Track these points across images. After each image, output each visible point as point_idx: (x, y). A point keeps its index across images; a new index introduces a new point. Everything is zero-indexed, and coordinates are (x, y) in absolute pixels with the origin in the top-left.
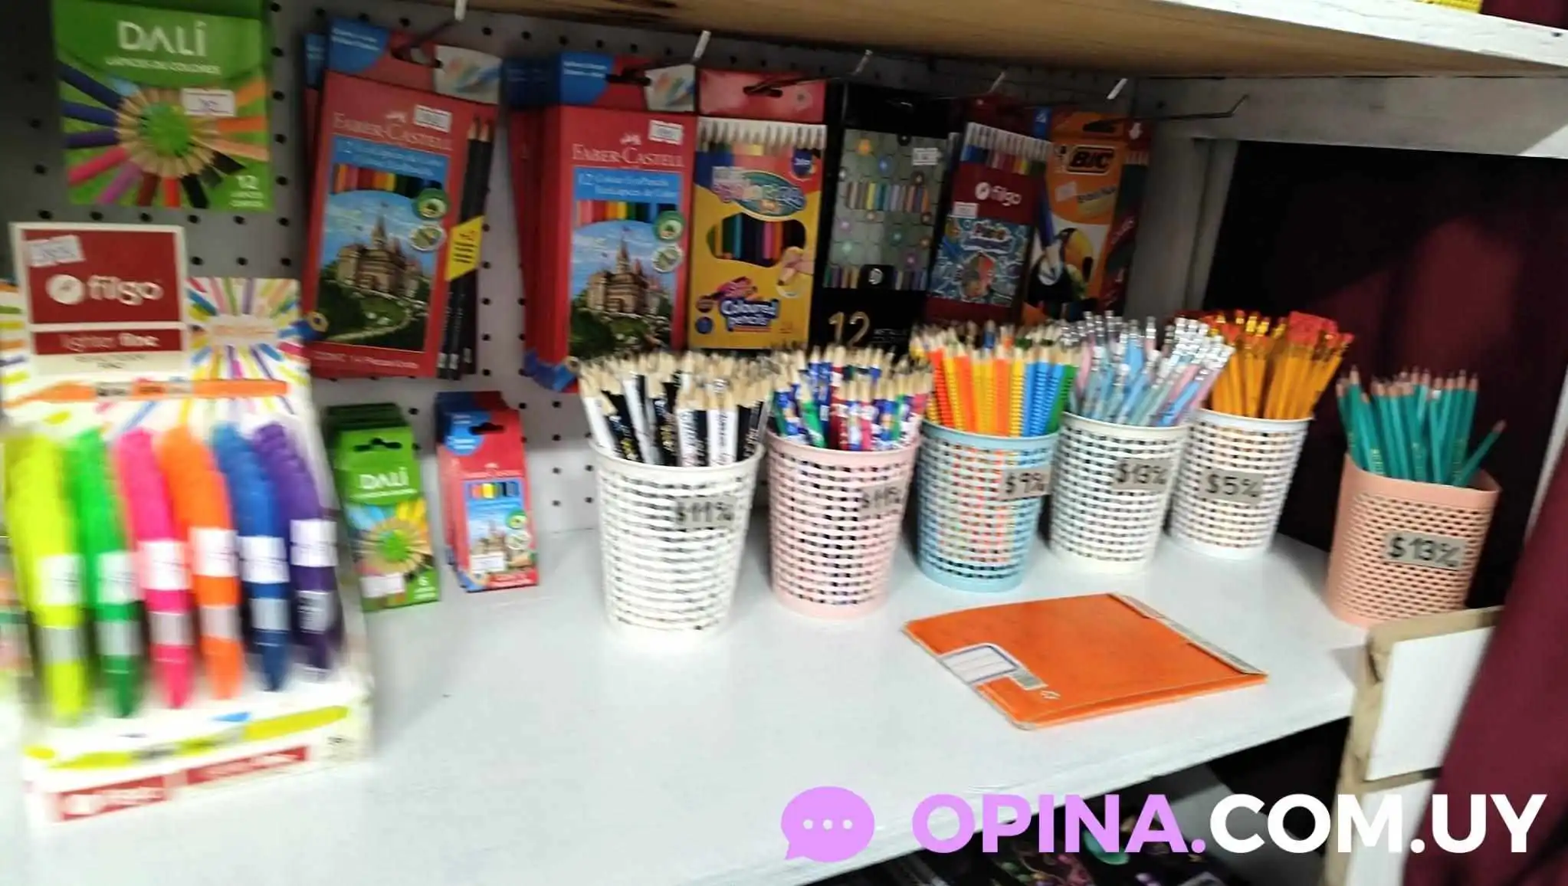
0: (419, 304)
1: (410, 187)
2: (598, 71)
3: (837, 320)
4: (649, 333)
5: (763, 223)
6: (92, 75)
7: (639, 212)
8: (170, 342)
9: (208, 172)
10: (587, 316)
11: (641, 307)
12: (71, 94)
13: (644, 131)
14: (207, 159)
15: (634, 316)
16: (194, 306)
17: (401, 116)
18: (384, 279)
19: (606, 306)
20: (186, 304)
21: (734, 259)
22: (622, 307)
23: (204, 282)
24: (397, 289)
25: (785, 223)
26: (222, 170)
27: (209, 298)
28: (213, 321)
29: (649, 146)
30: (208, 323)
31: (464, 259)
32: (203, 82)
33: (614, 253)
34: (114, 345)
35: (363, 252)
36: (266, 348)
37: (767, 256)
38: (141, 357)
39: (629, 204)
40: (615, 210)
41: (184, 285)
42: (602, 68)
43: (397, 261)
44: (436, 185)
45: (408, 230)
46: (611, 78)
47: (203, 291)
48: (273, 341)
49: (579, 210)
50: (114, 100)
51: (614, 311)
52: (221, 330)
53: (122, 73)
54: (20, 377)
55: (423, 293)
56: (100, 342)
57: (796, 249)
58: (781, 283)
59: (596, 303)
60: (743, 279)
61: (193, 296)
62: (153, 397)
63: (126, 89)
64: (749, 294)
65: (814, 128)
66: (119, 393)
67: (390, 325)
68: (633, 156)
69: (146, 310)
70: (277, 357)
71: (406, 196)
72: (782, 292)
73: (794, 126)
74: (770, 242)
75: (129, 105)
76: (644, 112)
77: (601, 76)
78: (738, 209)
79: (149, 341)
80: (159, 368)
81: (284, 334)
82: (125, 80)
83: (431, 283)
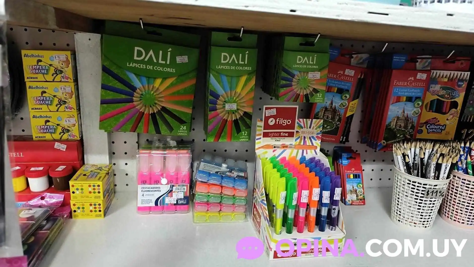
0: (338, 123)
1: (341, 91)
2: (403, 59)
3: (464, 131)
4: (407, 135)
5: (444, 101)
6: (289, 70)
7: (409, 99)
8: (291, 135)
9: (311, 93)
10: (390, 129)
11: (406, 127)
12: (284, 74)
13: (415, 76)
14: (311, 90)
15: (403, 129)
16: (298, 126)
17: (342, 72)
18: (330, 116)
19: (396, 126)
20: (296, 125)
21: (432, 112)
22: (400, 127)
23: (301, 120)
24: (333, 118)
25: (451, 102)
26: (314, 92)
27: (302, 124)
28: (302, 130)
29: (416, 80)
30: (301, 130)
31: (351, 111)
32: (313, 70)
33: (401, 111)
34: (279, 135)
35: (326, 109)
36: (313, 137)
37: (444, 111)
38: (284, 139)
39: (407, 97)
40: (403, 99)
41: (297, 120)
42: (405, 58)
43: (334, 111)
44: (348, 91)
45: (339, 103)
46: (407, 61)
47: (301, 122)
48: (315, 136)
49: (392, 99)
50: (293, 76)
51: (398, 128)
52: (303, 132)
53: (296, 69)
54: (260, 142)
55: (340, 120)
56: (277, 135)
57: (454, 109)
58: (447, 120)
59: (393, 125)
60: (435, 118)
61: (298, 123)
62: (285, 148)
63: (296, 73)
64: (436, 123)
65: (466, 73)
66: (278, 147)
67: (330, 128)
68: (411, 83)
69: (287, 127)
70: (316, 140)
71: (339, 93)
72: (448, 122)
73: (459, 73)
74: (446, 107)
75: (296, 77)
76: (415, 71)
77: (404, 60)
78: (436, 97)
79: (287, 135)
80: (288, 141)
81: (318, 134)
82: (296, 70)
83: (342, 117)
